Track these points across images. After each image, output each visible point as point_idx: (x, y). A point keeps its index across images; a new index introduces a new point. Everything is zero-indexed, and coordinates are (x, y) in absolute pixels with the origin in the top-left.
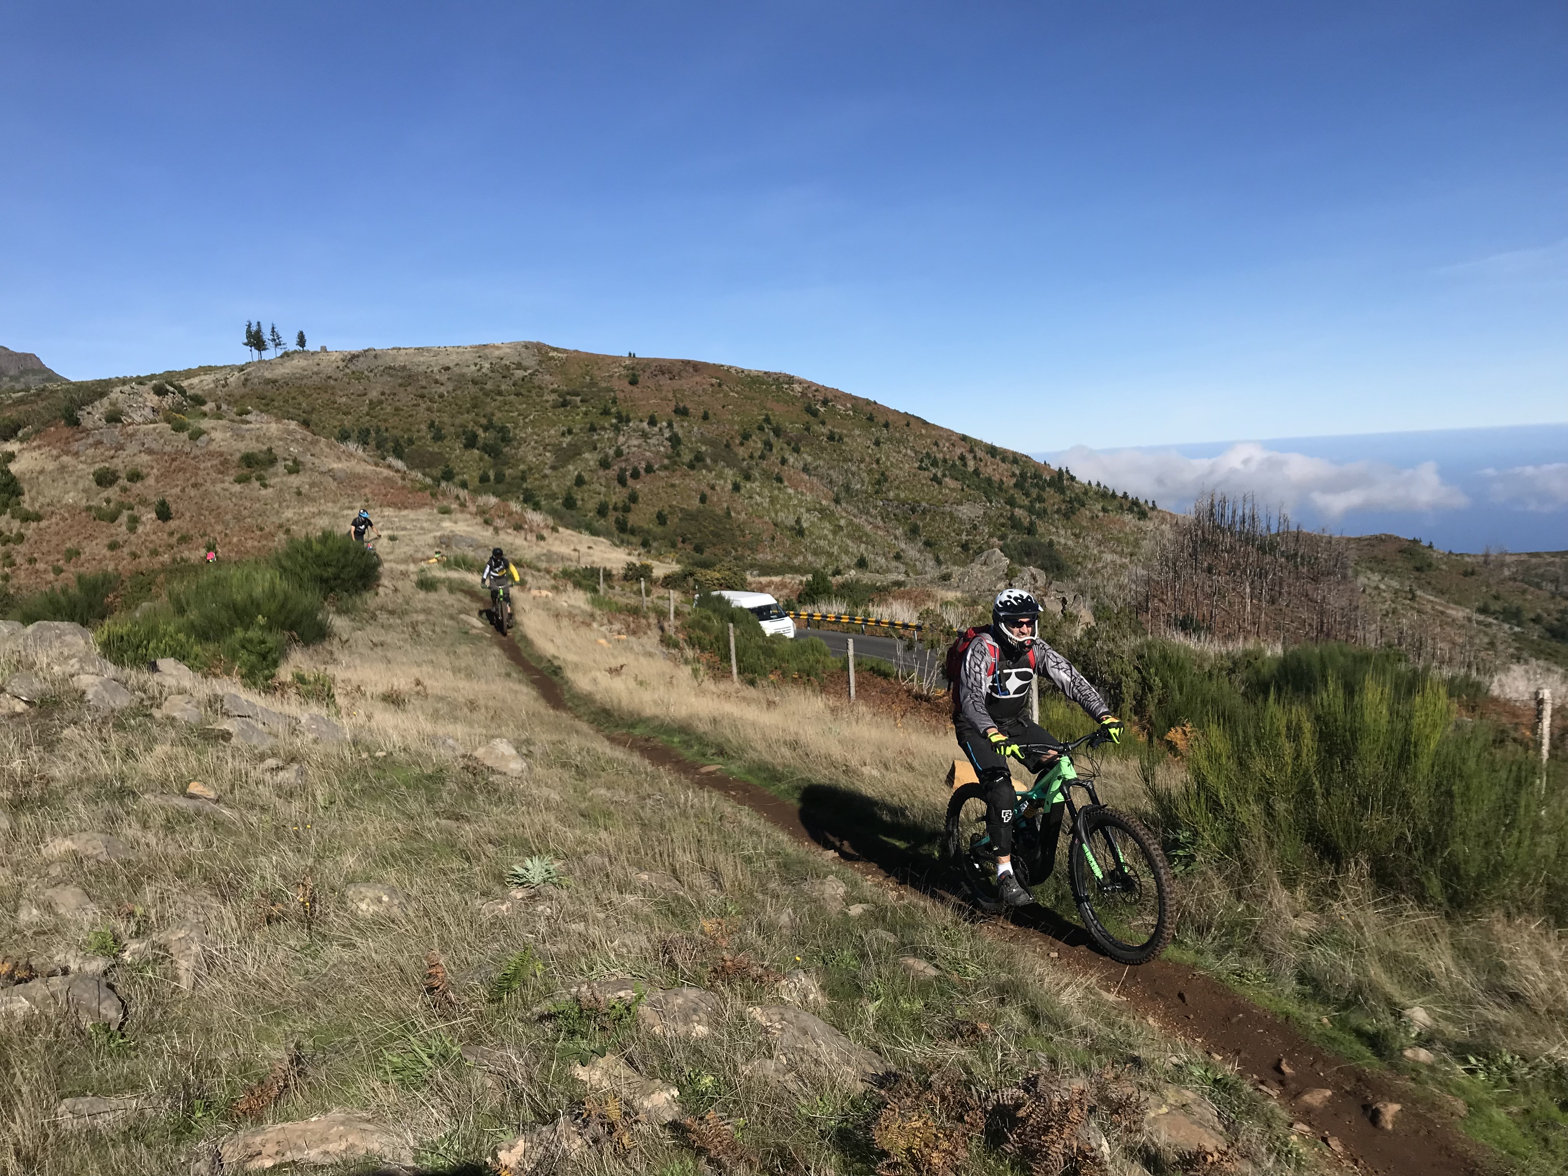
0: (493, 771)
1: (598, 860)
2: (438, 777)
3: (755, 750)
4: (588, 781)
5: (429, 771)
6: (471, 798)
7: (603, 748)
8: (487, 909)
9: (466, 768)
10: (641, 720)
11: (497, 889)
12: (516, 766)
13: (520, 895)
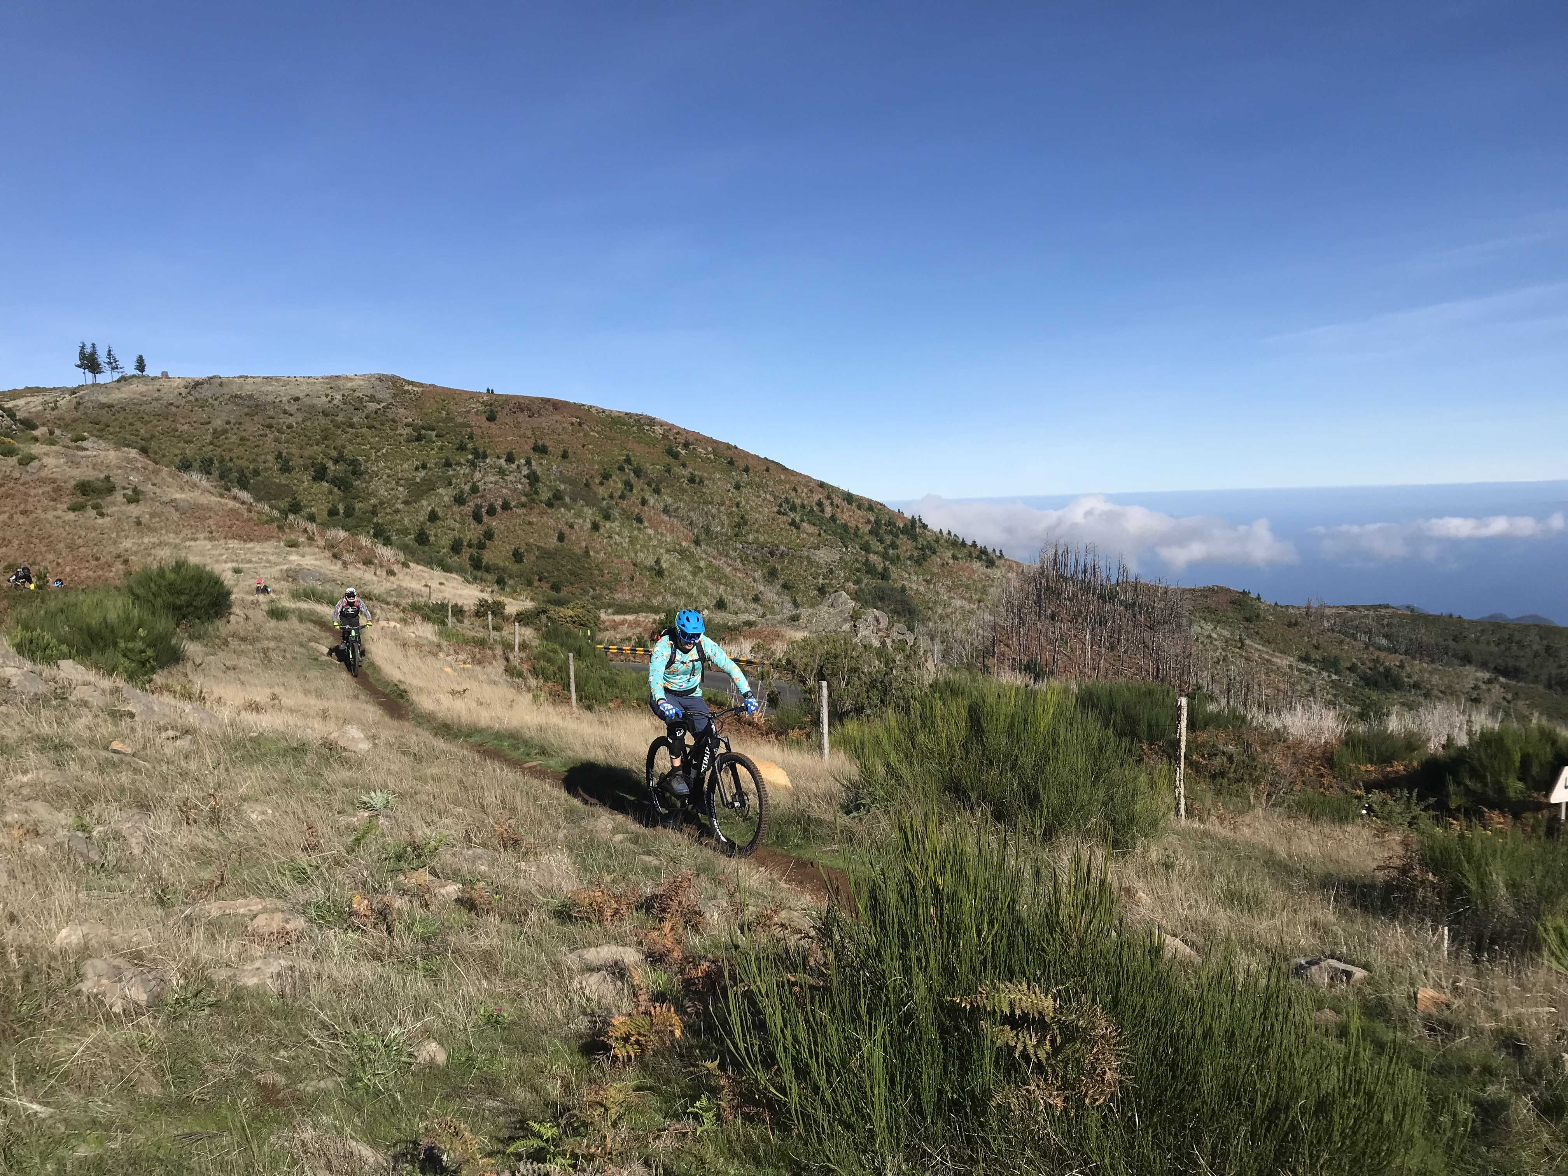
0: (345, 749)
1: (425, 797)
2: (301, 749)
3: (572, 750)
4: (424, 764)
5: (295, 745)
6: (328, 764)
7: (440, 744)
8: (343, 820)
9: (324, 744)
10: (476, 730)
11: (350, 810)
12: (364, 746)
13: (366, 815)
